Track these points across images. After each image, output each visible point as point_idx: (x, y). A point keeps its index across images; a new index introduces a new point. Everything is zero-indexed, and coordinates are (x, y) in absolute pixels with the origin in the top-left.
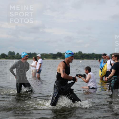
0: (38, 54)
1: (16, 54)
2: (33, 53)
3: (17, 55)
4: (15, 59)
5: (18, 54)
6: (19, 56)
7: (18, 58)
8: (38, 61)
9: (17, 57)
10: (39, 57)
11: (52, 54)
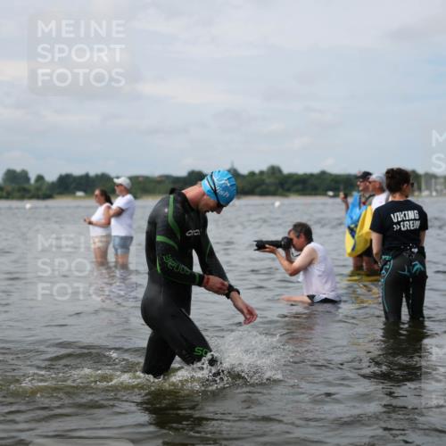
0: (118, 178)
1: (32, 181)
2: (97, 176)
3: (39, 184)
4: (32, 197)
5: (40, 178)
6: (44, 188)
7: (40, 193)
8: (112, 204)
9: (38, 189)
10: (125, 188)
11: (168, 177)
